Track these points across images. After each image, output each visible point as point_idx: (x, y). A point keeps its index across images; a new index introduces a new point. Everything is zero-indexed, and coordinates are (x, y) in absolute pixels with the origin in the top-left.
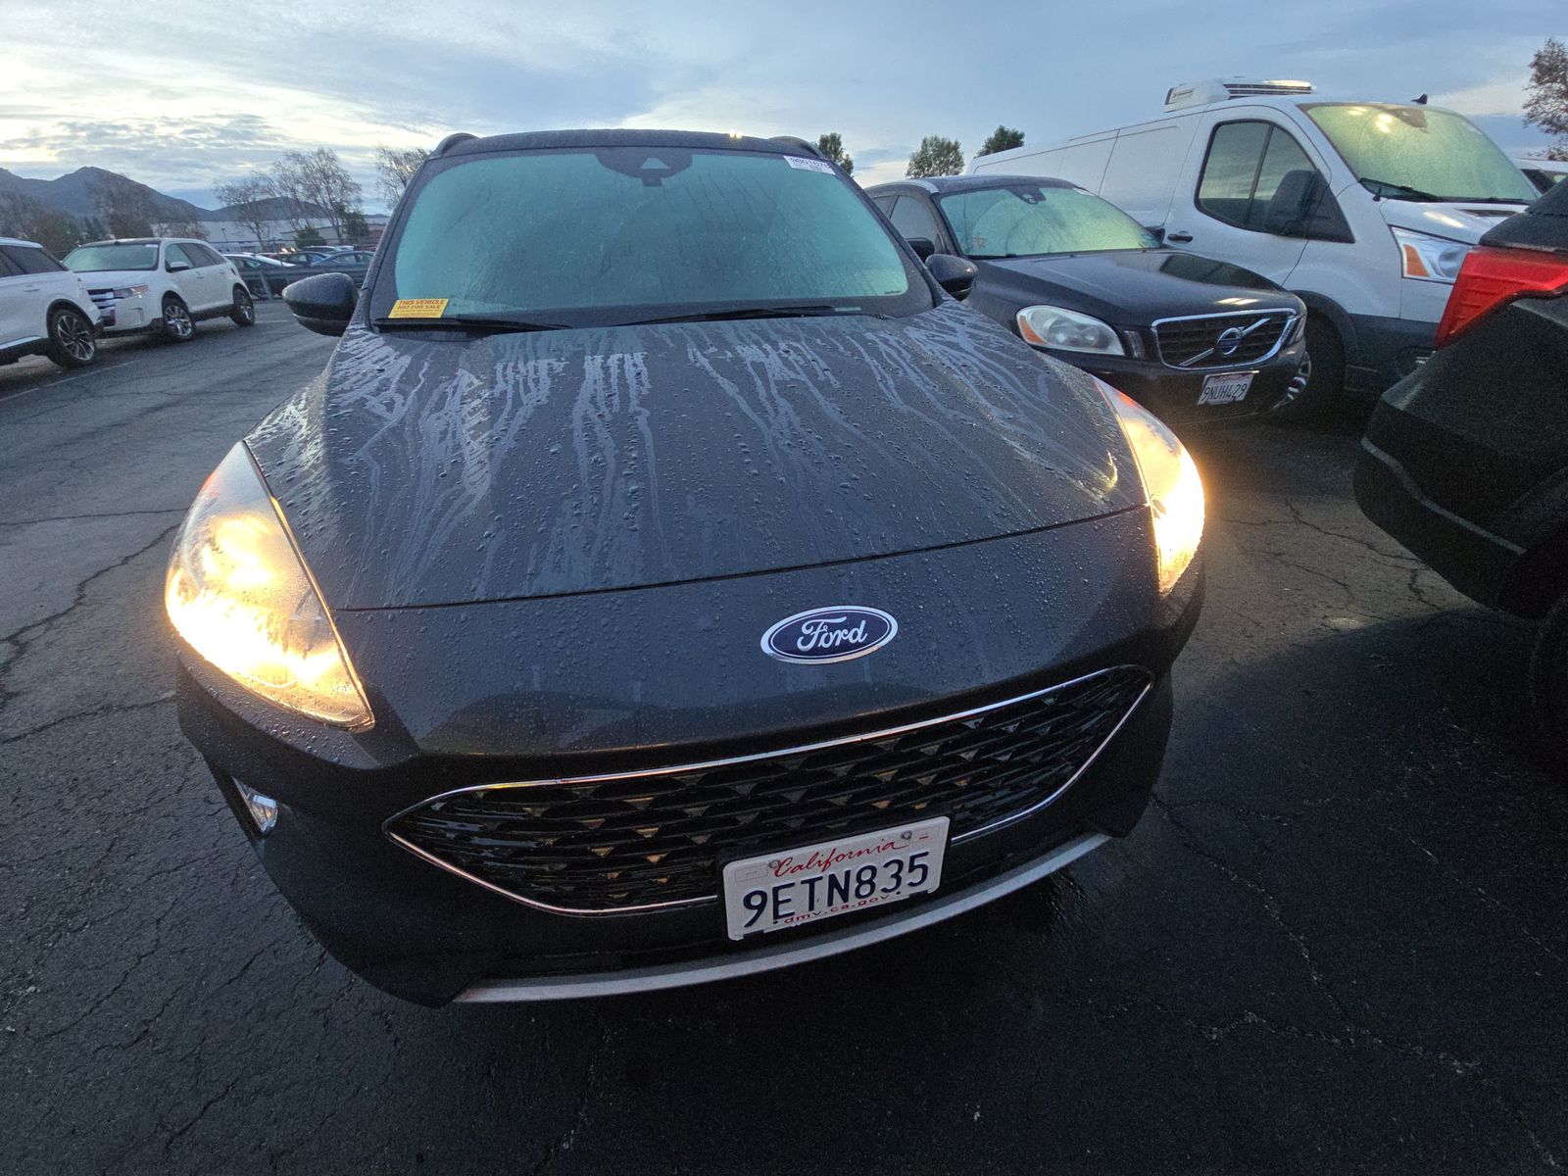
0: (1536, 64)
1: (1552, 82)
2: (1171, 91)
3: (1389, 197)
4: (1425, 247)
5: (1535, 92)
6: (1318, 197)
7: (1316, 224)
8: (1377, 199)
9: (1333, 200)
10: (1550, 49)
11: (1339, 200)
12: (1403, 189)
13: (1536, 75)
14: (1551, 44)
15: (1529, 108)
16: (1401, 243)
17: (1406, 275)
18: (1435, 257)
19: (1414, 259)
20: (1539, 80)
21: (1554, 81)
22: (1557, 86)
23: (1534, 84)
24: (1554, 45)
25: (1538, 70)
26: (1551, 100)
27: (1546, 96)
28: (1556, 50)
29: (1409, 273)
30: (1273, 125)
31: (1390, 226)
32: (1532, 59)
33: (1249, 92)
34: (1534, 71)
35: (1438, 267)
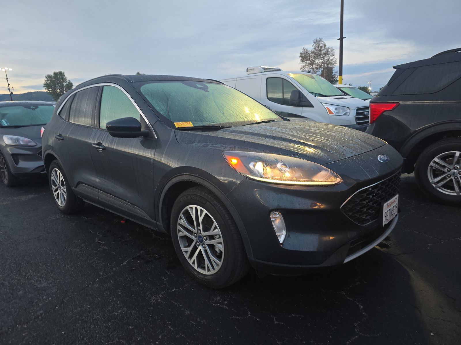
0: (301, 56)
1: (306, 61)
2: (247, 69)
3: (318, 96)
4: (331, 107)
5: (302, 64)
6: (301, 97)
7: (303, 103)
8: (315, 97)
9: (305, 97)
10: (304, 51)
11: (307, 97)
12: (319, 94)
13: (301, 60)
14: (304, 49)
15: (302, 69)
16: (325, 107)
17: (329, 114)
18: (334, 110)
19: (329, 110)
20: (302, 61)
21: (307, 60)
22: (308, 62)
23: (301, 62)
24: (305, 49)
25: (302, 58)
26: (307, 66)
27: (305, 65)
28: (306, 51)
29: (330, 114)
30: (283, 79)
31: (321, 103)
32: (299, 55)
33: (273, 70)
34: (300, 58)
35: (335, 112)
